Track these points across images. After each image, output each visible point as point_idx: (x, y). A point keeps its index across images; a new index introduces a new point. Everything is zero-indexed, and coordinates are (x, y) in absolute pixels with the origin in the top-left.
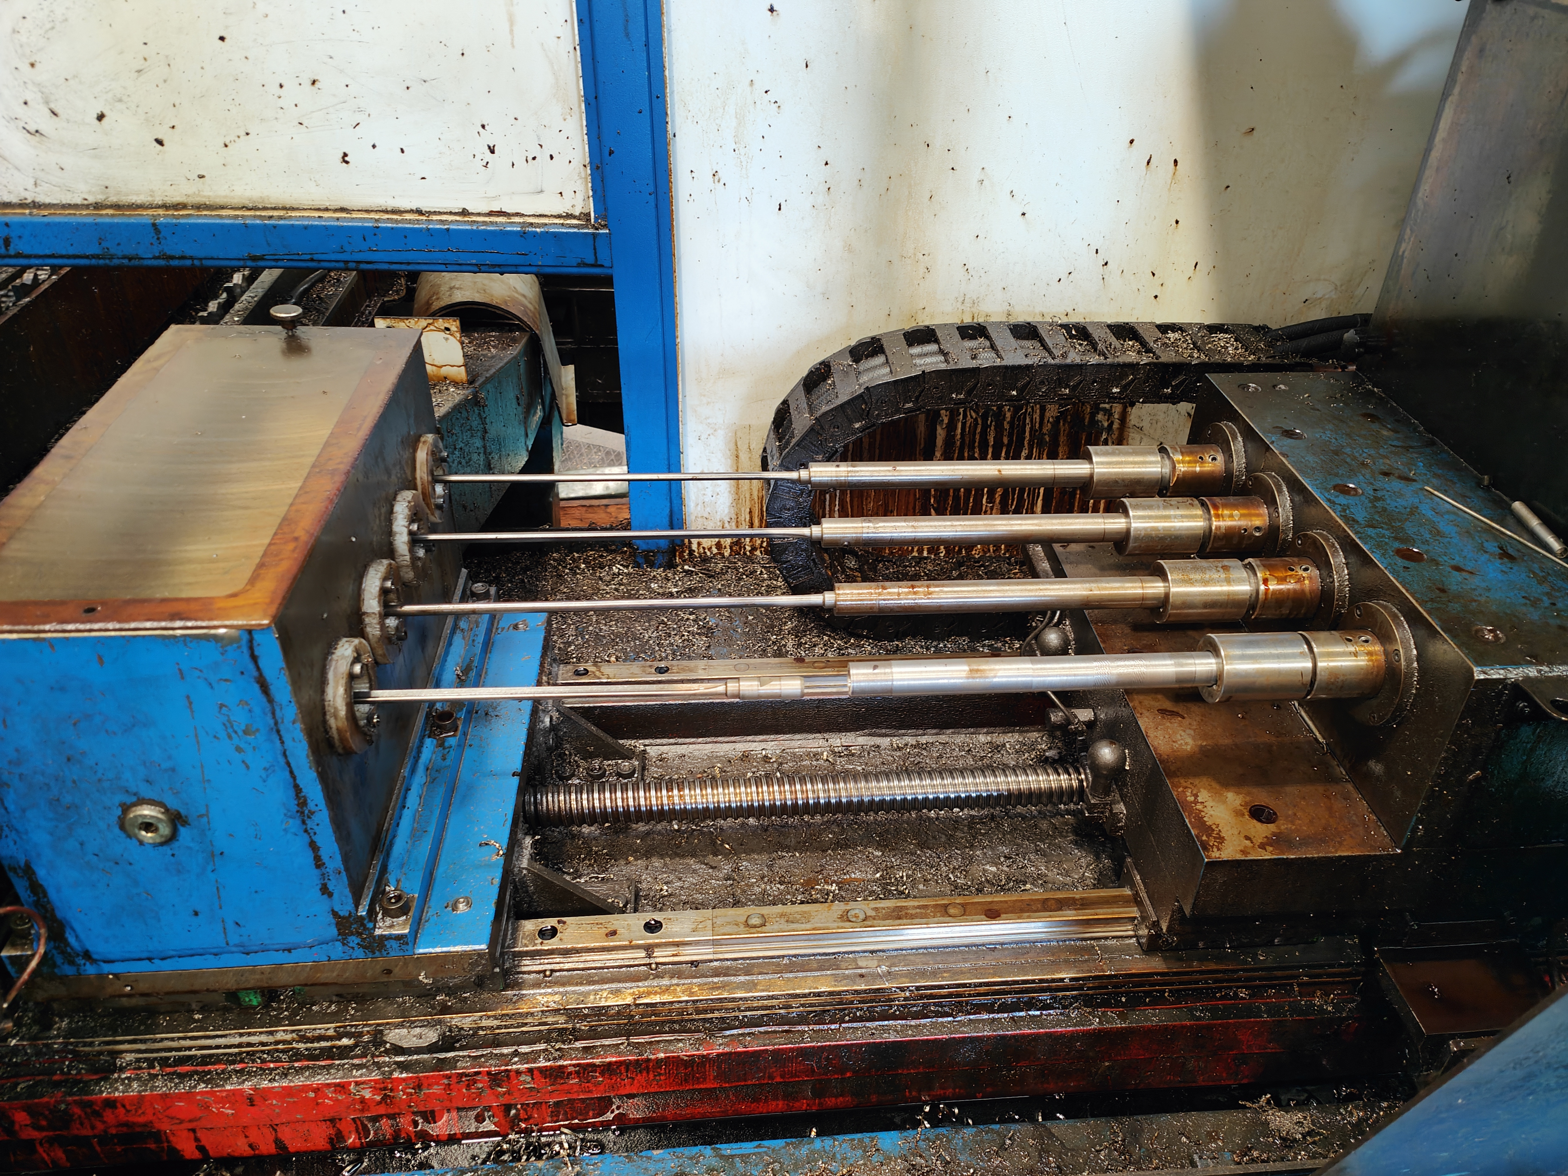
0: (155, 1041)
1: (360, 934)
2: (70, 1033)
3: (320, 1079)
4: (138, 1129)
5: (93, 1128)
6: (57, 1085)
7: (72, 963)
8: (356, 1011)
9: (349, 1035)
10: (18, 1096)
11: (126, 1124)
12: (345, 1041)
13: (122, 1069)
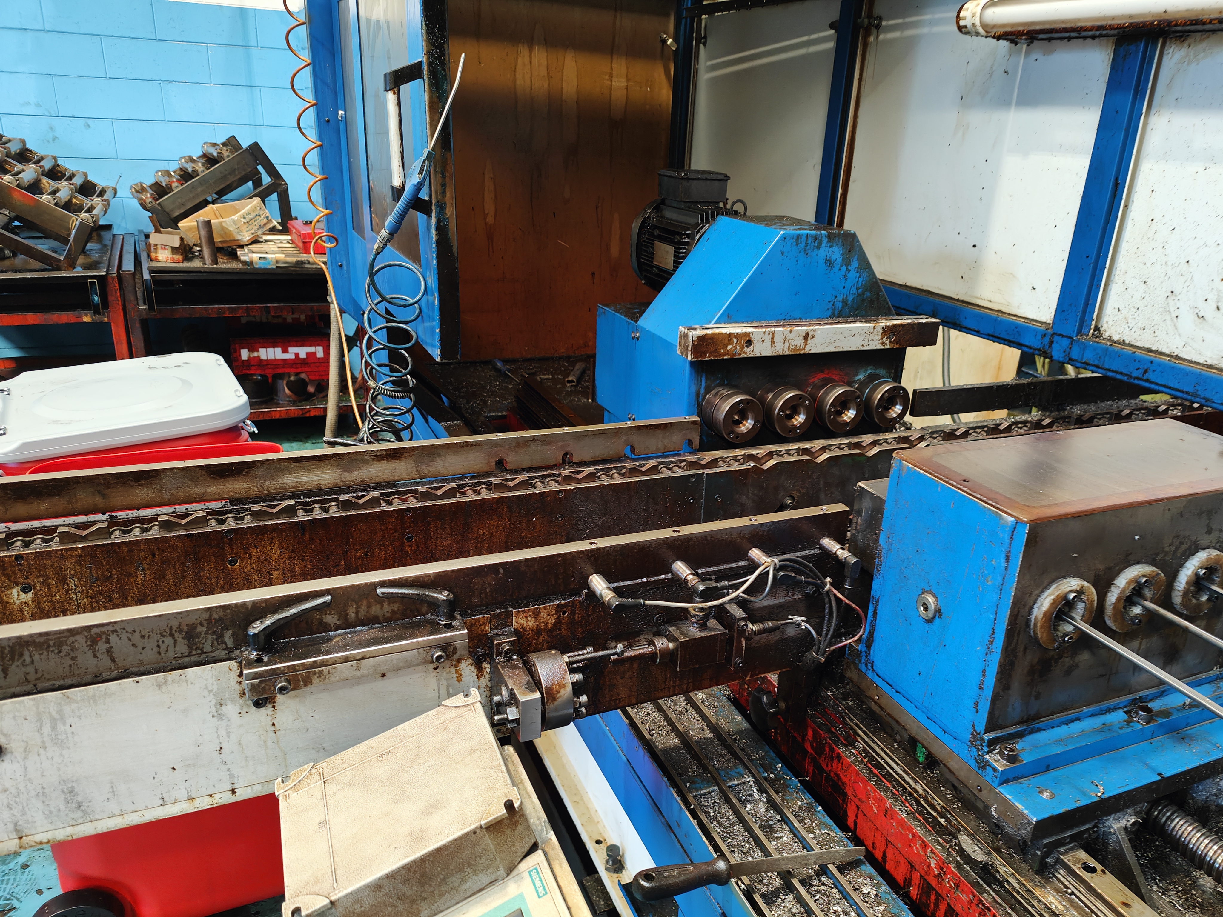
0: (873, 740)
1: (978, 750)
2: (849, 708)
3: (920, 832)
4: (840, 784)
5: (827, 766)
6: (830, 731)
7: (866, 665)
8: (958, 808)
9: (947, 819)
10: (815, 723)
11: (837, 775)
12: (942, 821)
13: (855, 748)
